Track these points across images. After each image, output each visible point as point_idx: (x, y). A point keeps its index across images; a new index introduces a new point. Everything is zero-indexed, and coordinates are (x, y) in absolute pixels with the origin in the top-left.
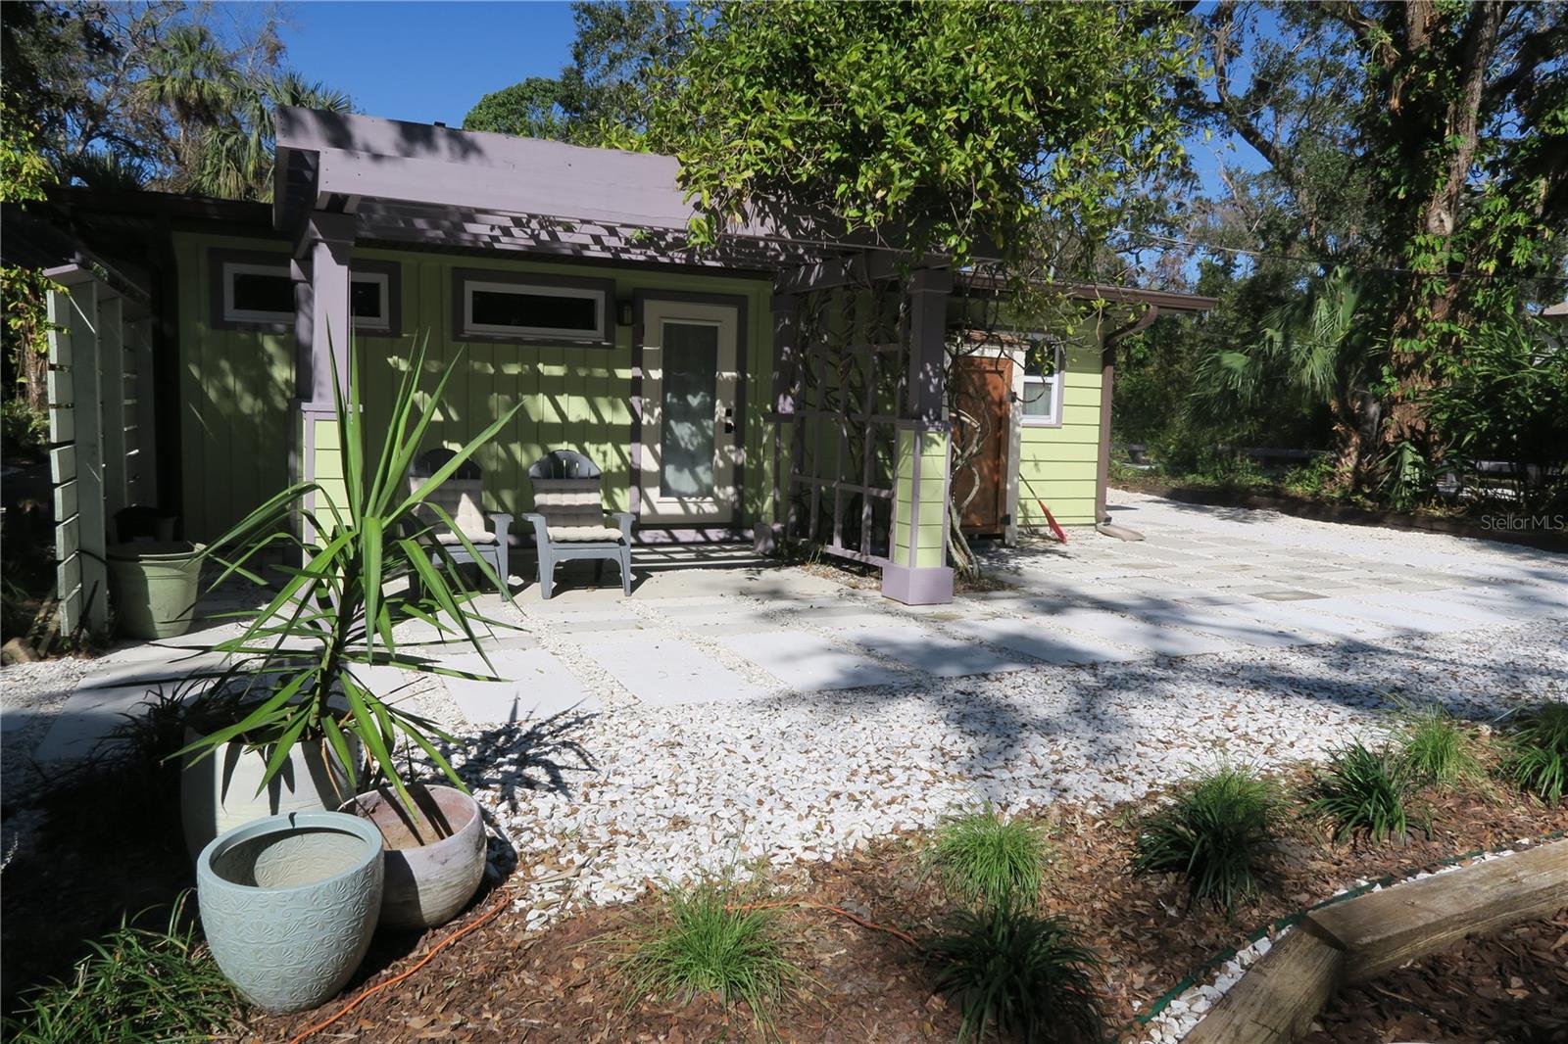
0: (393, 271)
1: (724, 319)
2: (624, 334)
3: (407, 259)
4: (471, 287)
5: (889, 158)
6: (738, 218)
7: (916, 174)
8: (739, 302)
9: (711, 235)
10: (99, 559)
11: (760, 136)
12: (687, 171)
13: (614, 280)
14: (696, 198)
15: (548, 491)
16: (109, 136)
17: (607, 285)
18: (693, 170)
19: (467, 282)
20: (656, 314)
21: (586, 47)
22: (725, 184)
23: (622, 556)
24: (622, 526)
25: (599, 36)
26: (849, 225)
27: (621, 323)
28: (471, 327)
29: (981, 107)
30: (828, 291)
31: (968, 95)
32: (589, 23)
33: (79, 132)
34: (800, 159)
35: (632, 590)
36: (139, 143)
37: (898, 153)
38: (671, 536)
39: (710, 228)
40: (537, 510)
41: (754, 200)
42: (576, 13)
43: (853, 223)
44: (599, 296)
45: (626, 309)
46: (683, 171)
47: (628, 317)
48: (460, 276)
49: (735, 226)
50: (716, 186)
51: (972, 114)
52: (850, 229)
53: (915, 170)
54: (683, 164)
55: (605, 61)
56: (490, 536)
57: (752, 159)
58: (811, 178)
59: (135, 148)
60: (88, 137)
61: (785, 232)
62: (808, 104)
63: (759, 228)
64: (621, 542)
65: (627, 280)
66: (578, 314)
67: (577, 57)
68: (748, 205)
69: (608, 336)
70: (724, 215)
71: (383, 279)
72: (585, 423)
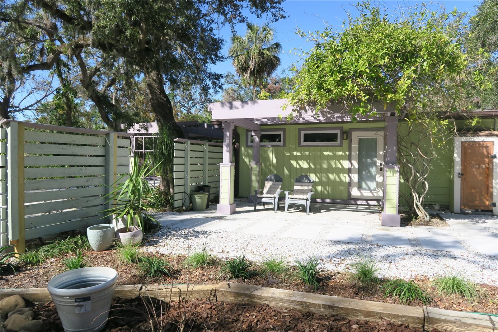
0: (284, 130)
2: (346, 142)
3: (287, 127)
8: (384, 130)
17: (341, 129)
19: (302, 132)
20: (356, 136)
28: (303, 143)
38: (367, 203)
44: (338, 132)
47: (346, 137)
48: (300, 130)
65: (347, 127)
66: (332, 138)
69: (341, 143)
70: (301, 111)
71: (281, 133)
72: (338, 168)
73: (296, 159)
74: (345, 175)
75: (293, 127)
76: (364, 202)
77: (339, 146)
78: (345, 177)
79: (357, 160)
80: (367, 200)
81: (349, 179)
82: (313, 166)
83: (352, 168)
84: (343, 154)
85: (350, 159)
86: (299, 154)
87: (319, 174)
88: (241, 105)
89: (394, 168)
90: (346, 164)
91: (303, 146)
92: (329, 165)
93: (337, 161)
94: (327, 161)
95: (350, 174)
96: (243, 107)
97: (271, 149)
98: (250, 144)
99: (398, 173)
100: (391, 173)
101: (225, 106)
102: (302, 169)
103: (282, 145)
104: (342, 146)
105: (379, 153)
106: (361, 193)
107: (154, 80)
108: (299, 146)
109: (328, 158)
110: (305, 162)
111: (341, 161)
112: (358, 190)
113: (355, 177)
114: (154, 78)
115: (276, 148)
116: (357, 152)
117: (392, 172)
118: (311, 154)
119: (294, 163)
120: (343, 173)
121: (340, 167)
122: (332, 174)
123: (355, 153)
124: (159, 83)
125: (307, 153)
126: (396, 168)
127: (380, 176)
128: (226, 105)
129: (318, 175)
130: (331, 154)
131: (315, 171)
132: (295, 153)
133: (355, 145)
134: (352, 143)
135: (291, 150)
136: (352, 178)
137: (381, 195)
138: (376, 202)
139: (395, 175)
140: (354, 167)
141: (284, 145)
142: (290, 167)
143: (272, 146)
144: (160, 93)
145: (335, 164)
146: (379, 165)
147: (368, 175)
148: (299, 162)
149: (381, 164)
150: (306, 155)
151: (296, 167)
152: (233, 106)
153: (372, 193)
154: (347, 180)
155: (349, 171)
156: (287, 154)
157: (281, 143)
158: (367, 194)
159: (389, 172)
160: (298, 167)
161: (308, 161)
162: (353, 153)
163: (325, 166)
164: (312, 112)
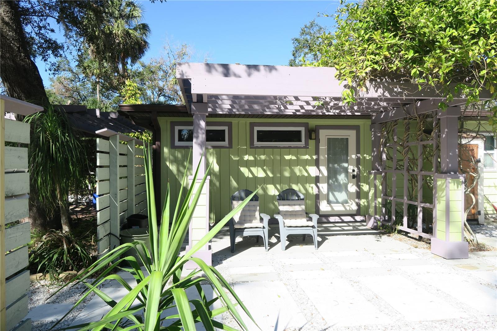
0: (230, 125)
1: (351, 135)
2: (312, 143)
3: (234, 121)
4: (256, 129)
5: (440, 52)
6: (364, 89)
7: (453, 59)
8: (357, 128)
9: (353, 98)
10: (116, 237)
11: (372, 53)
12: (340, 72)
13: (308, 123)
14: (345, 83)
15: (284, 205)
16: (164, 96)
17: (306, 125)
18: (342, 71)
19: (255, 128)
20: (324, 135)
21: (296, 51)
22: (358, 74)
23: (314, 233)
24: (313, 220)
25: (301, 47)
26: (419, 86)
27: (311, 139)
28: (256, 143)
29: (485, 25)
30: (396, 121)
31: (478, 20)
32: (297, 44)
33: (157, 95)
34: (392, 60)
35: (318, 247)
36: (172, 97)
37: (445, 51)
38: (341, 219)
39: (352, 95)
40: (279, 213)
41: (371, 81)
42: (293, 42)
43: (421, 85)
44: (302, 129)
45: (313, 133)
46: (338, 73)
47: (313, 136)
48: (252, 125)
49: (362, 93)
50: (354, 76)
51: (480, 28)
52: (420, 88)
53: (453, 57)
54: (337, 69)
55: (303, 55)
56: (261, 225)
57: (369, 63)
58: (398, 68)
59: (171, 98)
60: (159, 96)
61: (387, 94)
62: (395, 36)
63: (373, 93)
64: (313, 227)
65: (313, 123)
66: (294, 136)
67: (293, 55)
68: (368, 83)
69: (307, 143)
70: (358, 89)
71: (226, 128)
72: (303, 176)
73: (248, 164)
74: (312, 185)
75: (242, 121)
76: (337, 219)
77: (304, 148)
78: (312, 188)
79: (326, 166)
80: (339, 216)
81: (317, 190)
82: (271, 175)
83: (321, 175)
84: (309, 158)
85: (317, 163)
86: (251, 158)
87: (280, 184)
88: (246, 71)
89: (458, 178)
90: (313, 171)
91: (257, 147)
92: (292, 172)
93: (301, 168)
94: (290, 168)
95: (318, 184)
96: (249, 75)
97: (211, 150)
98: (177, 143)
99: (463, 185)
100: (454, 184)
101: (214, 72)
102: (255, 178)
103: (227, 145)
104: (308, 148)
105: (351, 157)
106: (331, 207)
107: (7, 24)
108: (251, 148)
109: (290, 163)
110: (260, 169)
111: (307, 167)
112: (328, 204)
113: (324, 187)
114: (7, 19)
115: (218, 150)
116: (326, 156)
117: (456, 184)
118: (267, 159)
119: (244, 170)
120: (310, 183)
121: (306, 174)
122: (297, 184)
123: (323, 157)
124: (15, 31)
125: (263, 157)
126: (461, 178)
127: (353, 185)
128: (216, 70)
129: (278, 186)
130: (294, 158)
131: (273, 181)
132: (246, 157)
133: (323, 147)
134: (320, 144)
135: (240, 153)
136: (321, 188)
137: (354, 209)
138: (350, 217)
139: (459, 188)
140: (322, 174)
141: (230, 146)
142: (239, 177)
143: (214, 147)
144: (18, 48)
145: (300, 171)
146: (351, 171)
147: (336, 183)
148: (252, 169)
149: (354, 171)
150: (261, 160)
151: (248, 177)
152: (231, 72)
153: (344, 206)
154: (315, 191)
155: (317, 180)
156: (235, 159)
157: (226, 143)
158: (338, 208)
159: (453, 184)
160: (251, 176)
161: (265, 168)
162: (321, 157)
163: (287, 174)
164: (376, 91)
